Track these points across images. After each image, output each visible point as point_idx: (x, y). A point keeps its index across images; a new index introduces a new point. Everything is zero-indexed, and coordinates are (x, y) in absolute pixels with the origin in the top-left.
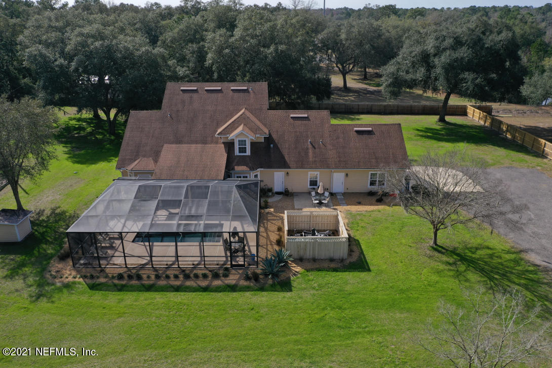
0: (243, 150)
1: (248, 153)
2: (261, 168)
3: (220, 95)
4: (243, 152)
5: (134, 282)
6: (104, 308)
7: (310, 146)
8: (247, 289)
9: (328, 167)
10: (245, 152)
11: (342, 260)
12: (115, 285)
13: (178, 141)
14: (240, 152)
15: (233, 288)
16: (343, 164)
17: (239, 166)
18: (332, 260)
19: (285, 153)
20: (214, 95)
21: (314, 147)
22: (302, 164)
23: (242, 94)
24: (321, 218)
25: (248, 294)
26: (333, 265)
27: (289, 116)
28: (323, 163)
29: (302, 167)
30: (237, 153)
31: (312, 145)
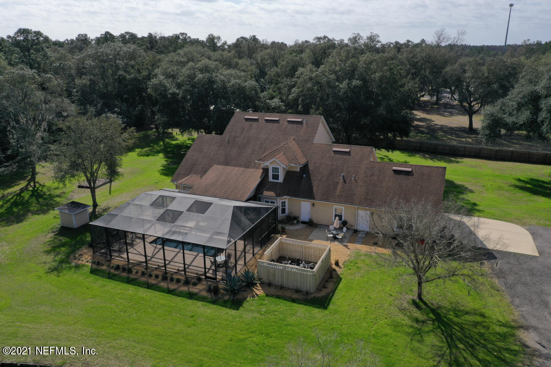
0: (276, 177)
1: (281, 180)
2: (288, 195)
3: (276, 125)
4: (276, 179)
5: (125, 274)
6: (88, 288)
7: (342, 181)
8: (203, 299)
9: (352, 203)
10: (278, 179)
11: (307, 293)
12: (109, 273)
13: (226, 163)
14: (273, 179)
15: (191, 296)
16: (368, 201)
17: (268, 191)
18: (298, 291)
19: (315, 184)
20: (270, 125)
21: (345, 181)
22: (328, 197)
23: (295, 126)
24: (313, 250)
25: (200, 303)
26: (295, 296)
27: (332, 149)
28: (348, 199)
29: (326, 200)
30: (271, 179)
31: (344, 179)
